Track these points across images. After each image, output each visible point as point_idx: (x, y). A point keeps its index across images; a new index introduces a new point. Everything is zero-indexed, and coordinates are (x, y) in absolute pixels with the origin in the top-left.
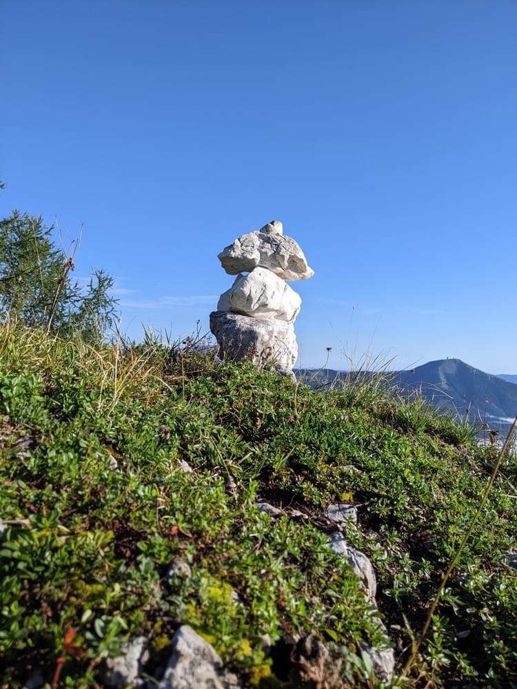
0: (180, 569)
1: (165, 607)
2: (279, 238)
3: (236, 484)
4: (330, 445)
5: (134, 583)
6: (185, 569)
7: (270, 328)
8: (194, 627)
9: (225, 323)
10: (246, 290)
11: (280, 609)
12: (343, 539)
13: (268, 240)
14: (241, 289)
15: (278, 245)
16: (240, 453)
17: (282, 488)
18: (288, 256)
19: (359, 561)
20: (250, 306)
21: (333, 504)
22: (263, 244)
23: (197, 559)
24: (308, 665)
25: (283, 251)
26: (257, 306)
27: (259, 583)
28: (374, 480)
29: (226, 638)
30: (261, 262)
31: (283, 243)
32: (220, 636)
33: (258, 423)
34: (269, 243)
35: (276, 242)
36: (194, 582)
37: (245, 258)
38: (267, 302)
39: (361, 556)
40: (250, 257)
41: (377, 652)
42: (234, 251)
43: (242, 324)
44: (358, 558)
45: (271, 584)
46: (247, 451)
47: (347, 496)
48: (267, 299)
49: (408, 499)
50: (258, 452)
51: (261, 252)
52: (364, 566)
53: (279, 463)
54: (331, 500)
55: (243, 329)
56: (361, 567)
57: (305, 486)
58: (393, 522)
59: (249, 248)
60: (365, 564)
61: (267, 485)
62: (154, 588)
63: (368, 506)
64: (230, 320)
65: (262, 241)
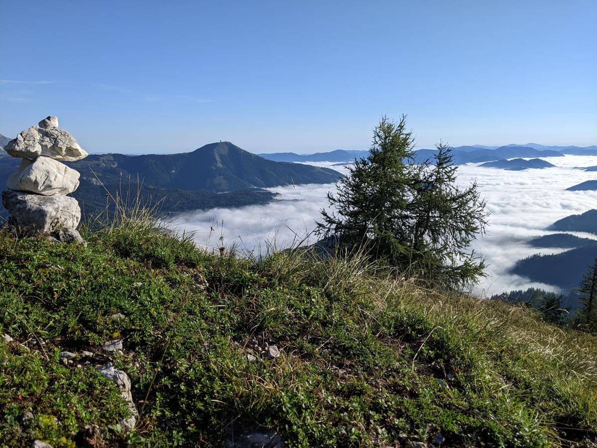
0: (28, 416)
1: (25, 435)
2: (56, 132)
3: (45, 342)
4: (105, 302)
5: (7, 429)
6: (30, 415)
7: (56, 206)
8: (40, 439)
9: (17, 203)
10: (33, 178)
11: (77, 418)
12: (112, 366)
13: (46, 134)
14: (28, 176)
15: (56, 139)
16: (45, 321)
17: (76, 339)
18: (65, 148)
19: (120, 376)
20: (37, 188)
21: (108, 341)
22: (43, 137)
23: (35, 408)
24: (90, 440)
25: (60, 144)
26: (43, 187)
27: (67, 411)
28: (132, 320)
29: (55, 439)
30: (42, 152)
31: (59, 137)
32: (51, 439)
33: (55, 297)
34: (47, 136)
35: (53, 136)
36: (36, 420)
37: (29, 152)
38: (51, 184)
39: (121, 373)
40: (33, 150)
41: (126, 421)
42: (18, 146)
43: (32, 204)
44: (120, 375)
45: (73, 409)
46: (49, 318)
47: (116, 334)
48: (51, 182)
49: (153, 327)
50: (57, 317)
51: (41, 145)
52: (124, 378)
53: (72, 322)
54: (107, 339)
55: (34, 209)
56: (122, 379)
57: (90, 335)
58: (143, 343)
59: (31, 142)
60: (123, 377)
61: (66, 338)
62: (17, 428)
63: (129, 338)
64: (21, 200)
65: (41, 135)
